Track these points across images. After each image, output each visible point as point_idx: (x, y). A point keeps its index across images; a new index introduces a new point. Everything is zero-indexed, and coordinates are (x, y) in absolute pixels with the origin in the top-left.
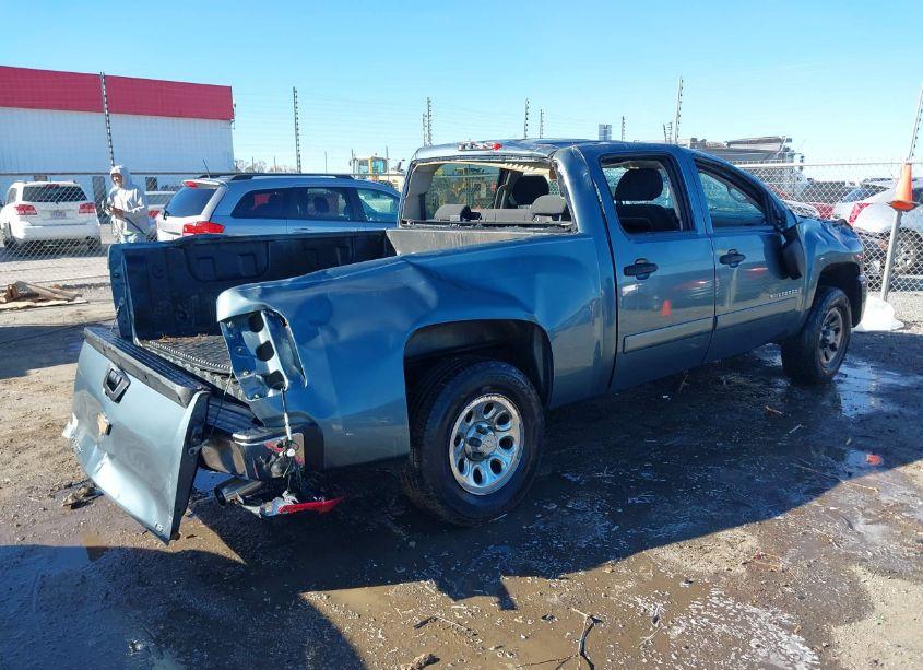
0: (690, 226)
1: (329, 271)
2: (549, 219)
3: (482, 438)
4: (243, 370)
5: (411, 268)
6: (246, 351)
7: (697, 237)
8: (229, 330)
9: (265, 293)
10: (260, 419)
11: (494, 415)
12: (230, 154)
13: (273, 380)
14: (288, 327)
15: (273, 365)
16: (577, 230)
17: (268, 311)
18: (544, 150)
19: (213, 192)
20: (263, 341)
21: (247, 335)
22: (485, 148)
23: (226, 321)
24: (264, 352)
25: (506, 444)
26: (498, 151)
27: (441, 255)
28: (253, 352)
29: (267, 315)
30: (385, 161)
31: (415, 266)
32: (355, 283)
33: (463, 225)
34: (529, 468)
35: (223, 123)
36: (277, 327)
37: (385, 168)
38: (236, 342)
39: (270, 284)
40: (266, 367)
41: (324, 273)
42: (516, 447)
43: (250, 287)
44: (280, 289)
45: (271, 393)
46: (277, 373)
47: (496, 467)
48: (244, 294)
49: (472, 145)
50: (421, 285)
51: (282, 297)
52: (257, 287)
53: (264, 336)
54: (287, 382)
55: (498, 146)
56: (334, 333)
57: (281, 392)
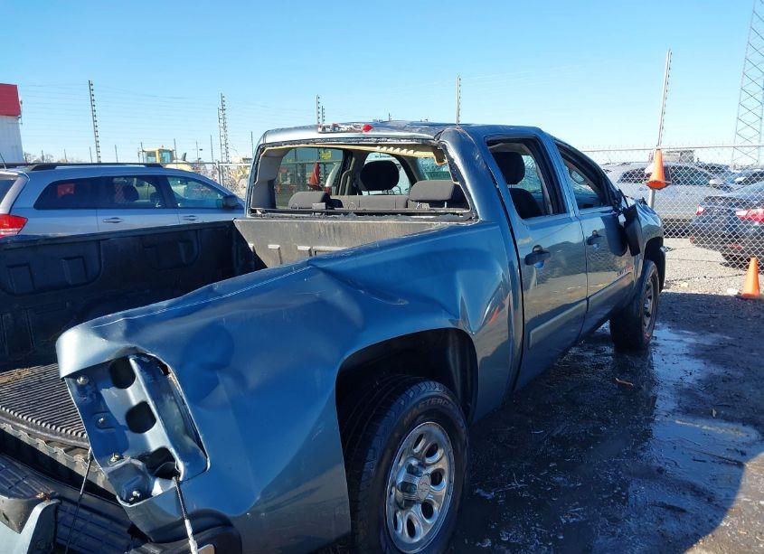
0: (560, 208)
1: (217, 285)
2: (426, 207)
3: (417, 481)
4: (109, 454)
5: (321, 274)
6: (110, 422)
7: (570, 220)
8: (81, 388)
9: (133, 328)
10: (145, 530)
11: (423, 448)
12: (18, 147)
13: (160, 464)
14: (172, 376)
15: (156, 438)
16: (477, 217)
17: (140, 357)
18: (427, 131)
19: (12, 182)
20: (134, 402)
21: (110, 394)
22: (351, 131)
23: (74, 376)
24: (140, 418)
25: (436, 478)
26: (370, 133)
27: (352, 255)
28: (122, 421)
29: (137, 361)
30: (171, 152)
31: (325, 271)
32: (254, 300)
33: (328, 214)
34: (458, 503)
35: (10, 119)
36: (155, 378)
37: (172, 158)
38: (93, 408)
39: (138, 312)
40: (144, 443)
41: (211, 290)
42: (445, 481)
43: (111, 320)
44: (153, 320)
45: (157, 488)
46: (163, 451)
47: (427, 510)
48: (102, 333)
49: (335, 126)
50: (337, 296)
51: (158, 332)
52: (118, 320)
53: (136, 393)
54: (181, 466)
55: (368, 128)
56: (240, 378)
57: (173, 484)
